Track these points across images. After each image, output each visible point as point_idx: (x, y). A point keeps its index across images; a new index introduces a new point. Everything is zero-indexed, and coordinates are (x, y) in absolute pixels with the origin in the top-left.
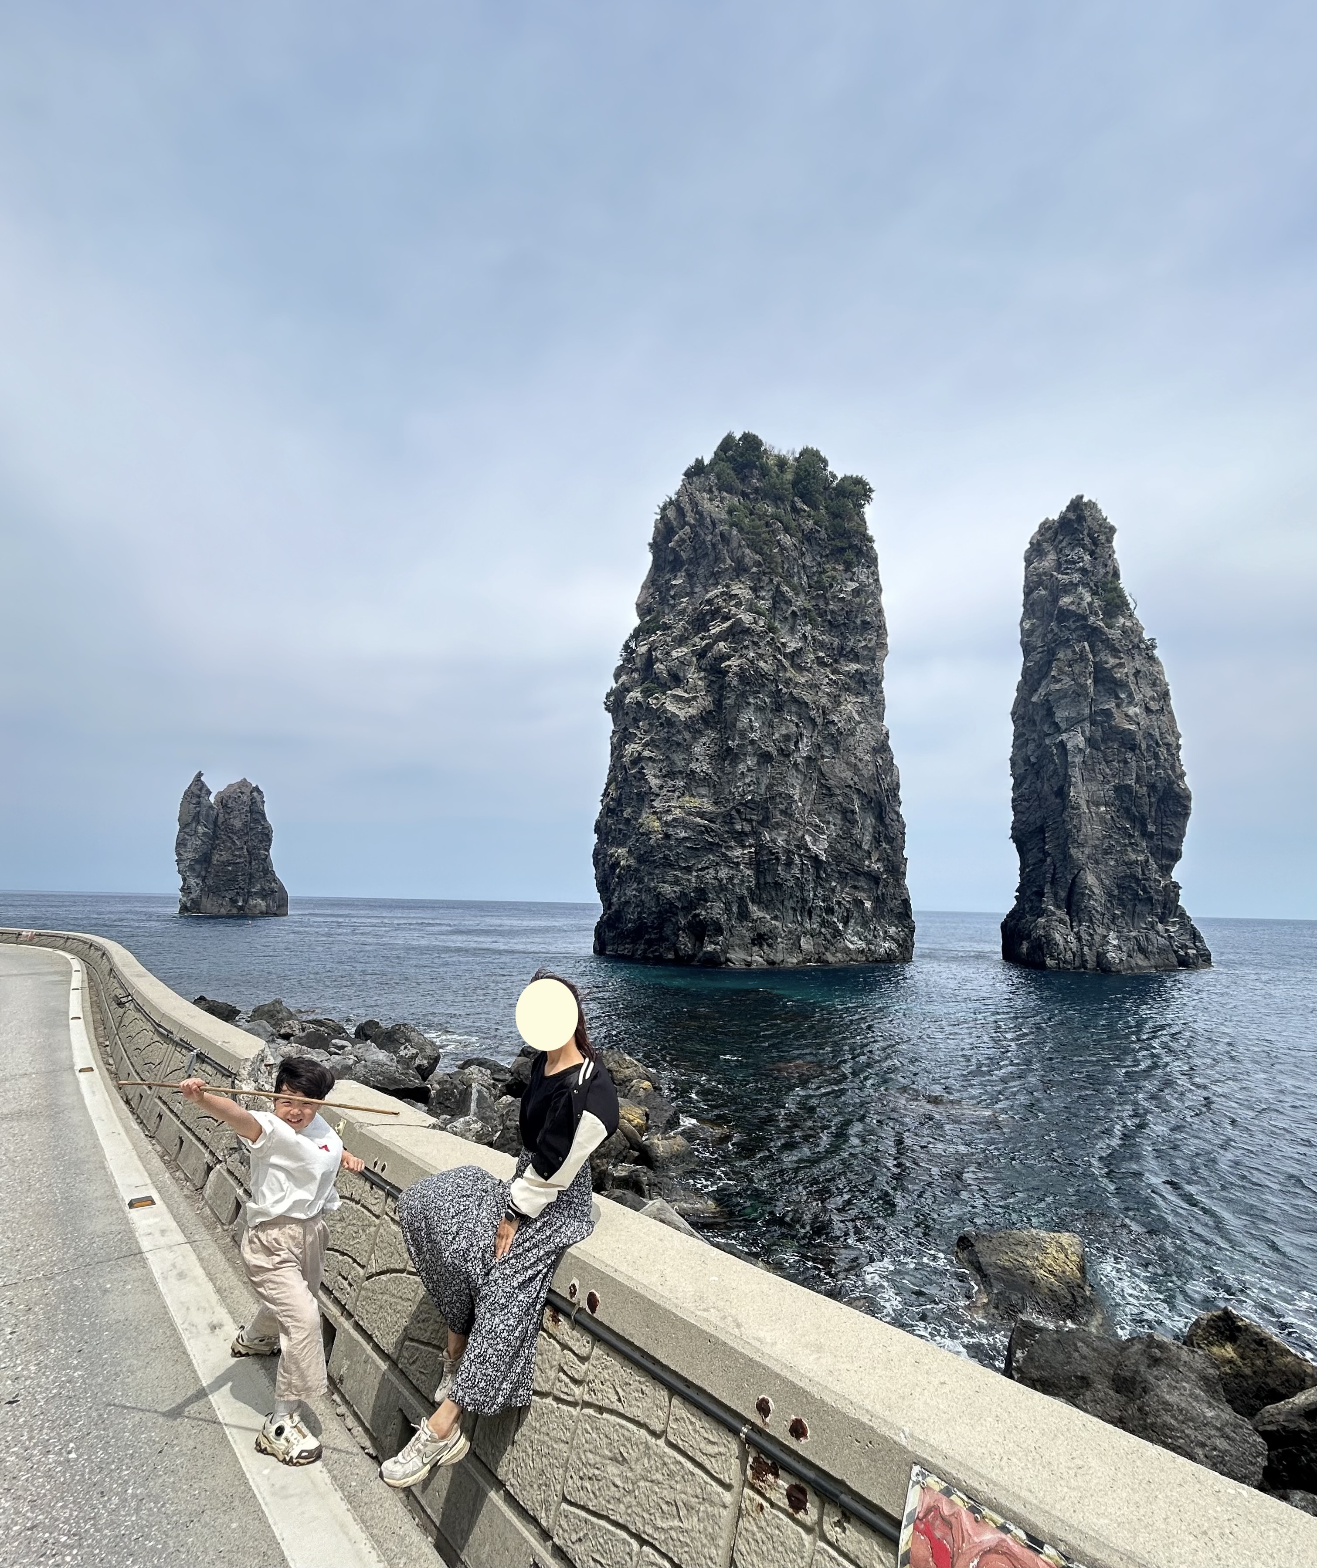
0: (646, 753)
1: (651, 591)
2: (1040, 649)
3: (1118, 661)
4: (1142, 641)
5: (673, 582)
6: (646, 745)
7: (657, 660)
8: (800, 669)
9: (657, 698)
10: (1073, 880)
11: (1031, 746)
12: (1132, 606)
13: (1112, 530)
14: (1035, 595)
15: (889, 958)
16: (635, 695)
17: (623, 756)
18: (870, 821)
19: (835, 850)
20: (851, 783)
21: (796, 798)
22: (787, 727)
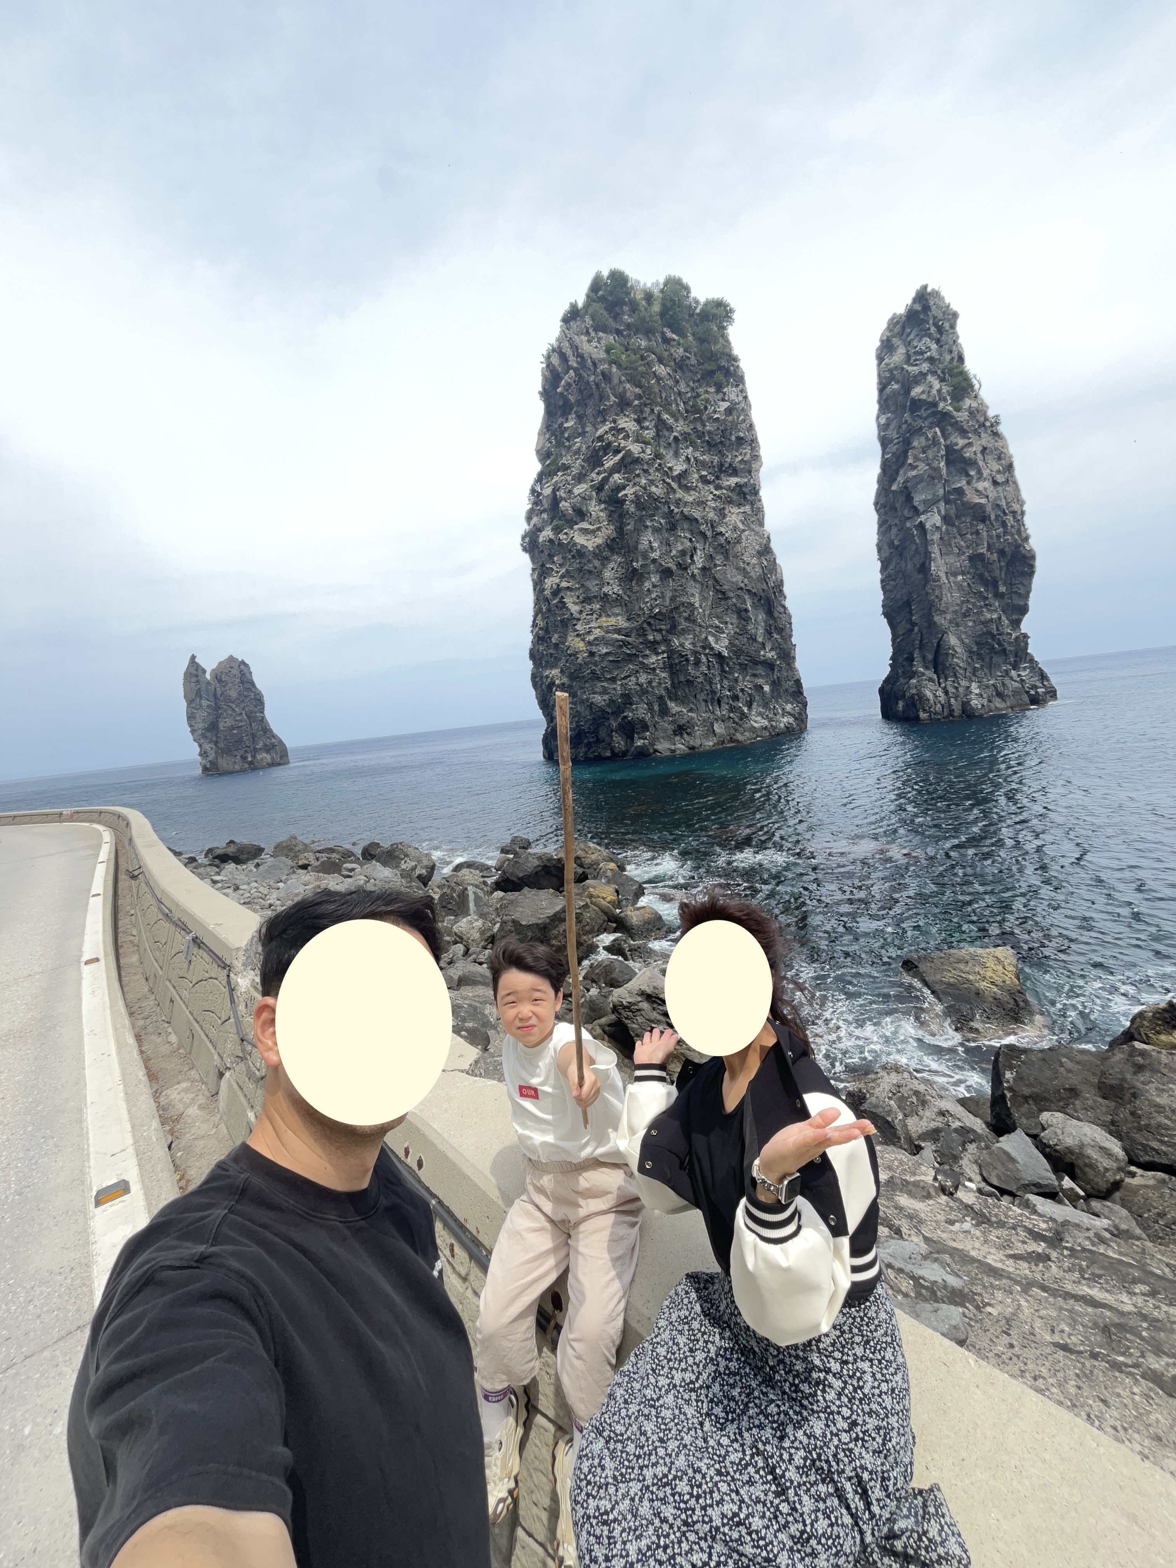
0: (564, 584)
1: (547, 436)
2: (896, 441)
3: (966, 441)
4: (986, 419)
5: (566, 425)
6: (562, 577)
7: (562, 499)
8: (687, 489)
9: (566, 534)
10: (938, 643)
11: (894, 530)
12: (977, 387)
13: (955, 315)
14: (888, 390)
15: (789, 730)
16: (547, 533)
17: (544, 590)
18: (761, 616)
19: (735, 646)
20: (742, 585)
21: (697, 605)
22: (682, 543)
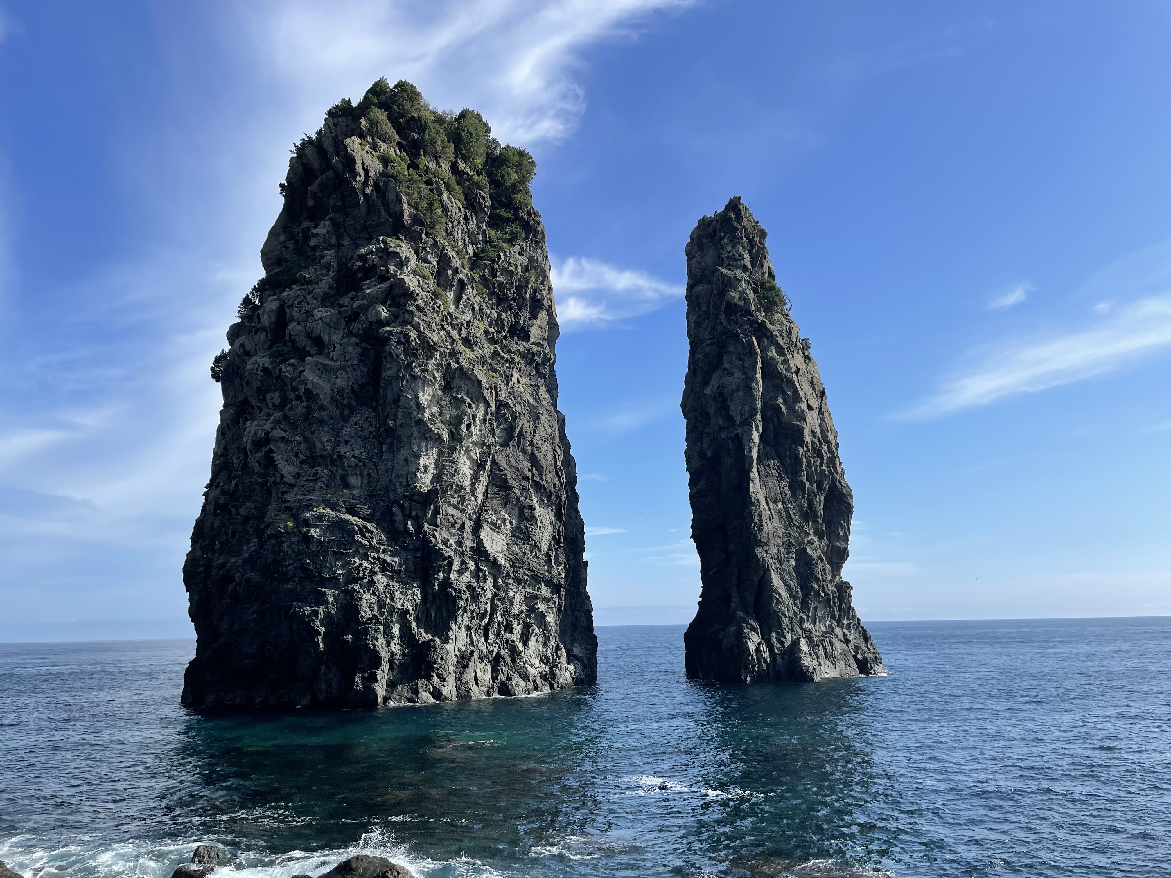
2: (708, 342)
4: (798, 340)
5: (315, 231)
7: (292, 319)
9: (292, 365)
10: (761, 582)
11: (706, 441)
13: (764, 233)
14: (698, 288)
19: (514, 553)
